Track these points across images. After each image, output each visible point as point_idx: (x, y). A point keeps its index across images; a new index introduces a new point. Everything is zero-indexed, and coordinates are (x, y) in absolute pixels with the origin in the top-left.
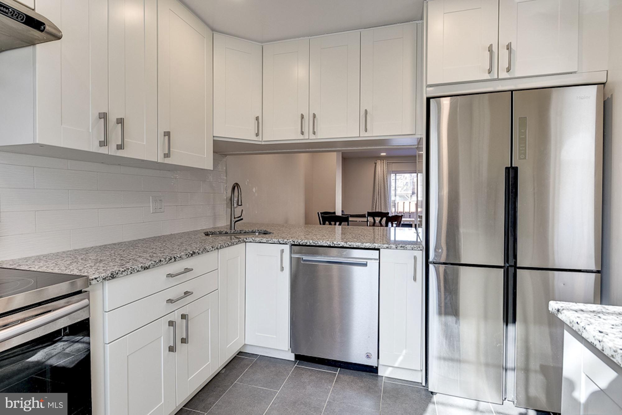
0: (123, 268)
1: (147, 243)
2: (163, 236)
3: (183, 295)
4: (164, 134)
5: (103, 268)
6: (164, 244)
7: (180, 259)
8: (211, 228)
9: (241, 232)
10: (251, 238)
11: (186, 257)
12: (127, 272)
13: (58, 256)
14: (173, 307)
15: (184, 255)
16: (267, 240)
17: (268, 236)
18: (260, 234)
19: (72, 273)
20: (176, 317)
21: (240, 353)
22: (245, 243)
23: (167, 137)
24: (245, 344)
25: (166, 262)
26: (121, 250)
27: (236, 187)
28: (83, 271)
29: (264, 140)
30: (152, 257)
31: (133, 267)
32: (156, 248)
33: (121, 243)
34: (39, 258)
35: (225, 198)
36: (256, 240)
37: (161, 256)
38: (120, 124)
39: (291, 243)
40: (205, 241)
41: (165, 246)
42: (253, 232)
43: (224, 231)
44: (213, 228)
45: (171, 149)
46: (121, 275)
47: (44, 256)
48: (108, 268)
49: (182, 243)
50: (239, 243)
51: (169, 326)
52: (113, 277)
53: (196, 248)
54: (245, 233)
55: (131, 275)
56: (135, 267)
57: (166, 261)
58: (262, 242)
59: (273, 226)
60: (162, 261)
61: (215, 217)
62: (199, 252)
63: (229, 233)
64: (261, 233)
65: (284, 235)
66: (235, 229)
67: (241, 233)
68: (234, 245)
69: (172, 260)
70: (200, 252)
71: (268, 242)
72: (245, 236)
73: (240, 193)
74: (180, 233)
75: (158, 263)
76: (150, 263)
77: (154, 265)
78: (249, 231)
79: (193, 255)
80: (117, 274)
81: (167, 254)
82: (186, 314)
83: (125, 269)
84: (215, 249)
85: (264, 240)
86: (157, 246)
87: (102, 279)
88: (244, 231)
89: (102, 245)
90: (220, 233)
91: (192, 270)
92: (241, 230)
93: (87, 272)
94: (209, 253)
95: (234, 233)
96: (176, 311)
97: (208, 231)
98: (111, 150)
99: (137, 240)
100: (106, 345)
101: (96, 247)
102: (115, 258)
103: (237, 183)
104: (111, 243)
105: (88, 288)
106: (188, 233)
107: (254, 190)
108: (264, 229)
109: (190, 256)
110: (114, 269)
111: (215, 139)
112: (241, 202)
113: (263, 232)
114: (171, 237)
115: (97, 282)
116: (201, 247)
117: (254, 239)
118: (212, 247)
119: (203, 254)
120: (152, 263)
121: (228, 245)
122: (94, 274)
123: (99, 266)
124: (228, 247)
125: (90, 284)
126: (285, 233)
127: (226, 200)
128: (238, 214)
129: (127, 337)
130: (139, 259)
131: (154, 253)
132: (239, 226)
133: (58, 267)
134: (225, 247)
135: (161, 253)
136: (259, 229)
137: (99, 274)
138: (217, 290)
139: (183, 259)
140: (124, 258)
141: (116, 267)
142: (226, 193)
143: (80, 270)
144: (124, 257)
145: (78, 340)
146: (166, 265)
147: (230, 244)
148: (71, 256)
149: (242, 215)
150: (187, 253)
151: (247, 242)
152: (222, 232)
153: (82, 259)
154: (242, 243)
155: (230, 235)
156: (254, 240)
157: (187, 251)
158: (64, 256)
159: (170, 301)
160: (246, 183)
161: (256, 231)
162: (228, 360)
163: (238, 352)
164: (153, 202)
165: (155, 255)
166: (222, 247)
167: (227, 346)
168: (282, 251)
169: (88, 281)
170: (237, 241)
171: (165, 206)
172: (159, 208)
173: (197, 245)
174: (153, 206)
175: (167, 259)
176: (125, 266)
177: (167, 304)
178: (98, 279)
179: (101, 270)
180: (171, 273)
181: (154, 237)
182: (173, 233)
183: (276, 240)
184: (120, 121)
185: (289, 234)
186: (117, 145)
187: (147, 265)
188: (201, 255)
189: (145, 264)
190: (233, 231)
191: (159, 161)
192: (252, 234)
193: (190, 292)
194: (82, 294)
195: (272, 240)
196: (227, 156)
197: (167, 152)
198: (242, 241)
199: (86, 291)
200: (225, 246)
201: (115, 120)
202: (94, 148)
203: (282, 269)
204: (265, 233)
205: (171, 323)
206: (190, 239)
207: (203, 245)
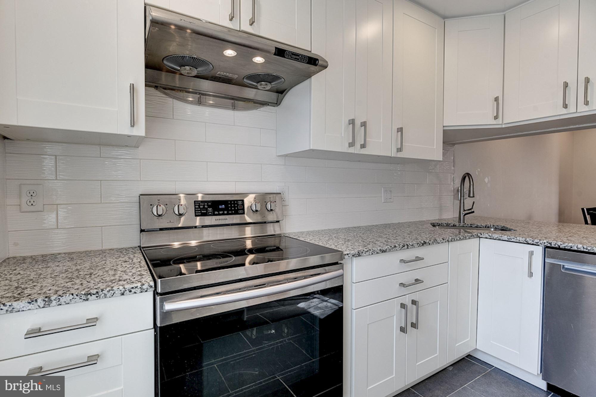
0: (366, 249)
1: (380, 229)
2: (392, 224)
3: (414, 282)
4: (397, 130)
5: (351, 247)
6: (395, 231)
7: (412, 247)
8: (437, 219)
9: (472, 225)
10: (488, 234)
11: (417, 246)
12: (369, 252)
13: (319, 232)
14: (404, 291)
15: (415, 244)
16: (509, 237)
17: (509, 233)
18: (495, 230)
19: (331, 247)
20: (407, 301)
21: (469, 356)
22: (479, 238)
23: (400, 133)
24: (476, 349)
25: (400, 249)
26: (361, 233)
27: (467, 177)
28: (338, 247)
29: (505, 122)
30: (387, 242)
31: (374, 249)
32: (389, 235)
33: (359, 227)
34: (309, 233)
35: (453, 189)
36: (493, 236)
37: (395, 242)
38: (364, 127)
39: (546, 244)
40: (434, 232)
41: (396, 233)
42: (487, 227)
43: (452, 223)
44: (439, 219)
45: (403, 144)
46: (365, 255)
47: (311, 232)
48: (355, 247)
49: (411, 232)
50: (472, 237)
51: (401, 307)
52: (359, 255)
53: (426, 238)
54: (477, 227)
55: (372, 255)
56: (375, 249)
57: (400, 247)
58: (501, 239)
59: (513, 222)
60: (397, 247)
61: (441, 209)
62: (429, 242)
63: (458, 225)
64: (498, 229)
65: (532, 234)
66: (465, 222)
67: (471, 227)
68: (466, 239)
69: (405, 247)
70: (431, 242)
71: (510, 240)
72: (480, 231)
73: (472, 183)
74: (407, 222)
75: (393, 248)
76: (387, 247)
77: (390, 250)
78: (482, 226)
79: (424, 245)
80: (362, 253)
81: (400, 240)
82: (416, 300)
83: (368, 249)
84: (445, 242)
85: (505, 238)
86: (389, 232)
87: (352, 255)
88: (476, 226)
89: (346, 227)
90: (448, 225)
91: (423, 259)
92: (472, 224)
93: (341, 248)
94: (439, 244)
95: (463, 227)
96: (407, 295)
97: (435, 222)
98: (356, 150)
99: (371, 226)
100: (353, 310)
101: (343, 229)
102: (358, 239)
103: (468, 172)
104: (352, 226)
105: (342, 261)
106: (415, 223)
107: (486, 180)
108: (502, 224)
109: (421, 245)
110: (359, 248)
111: (445, 128)
112: (474, 194)
113: (500, 228)
114: (400, 225)
115: (348, 257)
116: (431, 238)
117: (490, 234)
118: (442, 239)
119: (433, 246)
120: (388, 248)
121: (460, 238)
122: (346, 250)
123: (348, 245)
124: (459, 240)
125: (344, 258)
126: (533, 231)
127: (453, 191)
128: (468, 206)
129: (367, 308)
130: (376, 242)
131: (388, 239)
132: (469, 220)
133: (321, 242)
134: (457, 241)
135: (394, 239)
136: (494, 225)
137: (350, 251)
138: (447, 284)
139: (414, 247)
140: (365, 241)
141: (361, 246)
142: (454, 183)
143: (336, 246)
144: (365, 239)
145: (326, 300)
146: (400, 251)
147: (462, 238)
148: (327, 234)
149: (473, 208)
150: (419, 242)
151: (481, 237)
152: (449, 224)
153: (335, 237)
154: (475, 238)
155: (458, 228)
156: (490, 236)
157: (418, 241)
158: (323, 233)
159: (402, 285)
160: (477, 173)
161: (490, 226)
162: (457, 359)
163: (468, 354)
164: (384, 193)
165: (389, 240)
166: (453, 240)
167: (456, 344)
168: (531, 253)
169: (342, 256)
170: (470, 236)
171: (394, 196)
172: (389, 198)
173: (426, 235)
174: (384, 196)
175: (401, 246)
176: (368, 247)
177: (400, 287)
178: (349, 255)
179: (351, 248)
180: (404, 259)
181: (385, 224)
182: (401, 222)
183: (522, 239)
184: (364, 124)
185: (541, 234)
186: (361, 145)
187: (384, 249)
188: (431, 246)
189: (383, 247)
190: (462, 224)
191: (392, 156)
192: (485, 228)
193: (420, 280)
194: (337, 265)
195: (515, 239)
196: (456, 145)
197: (399, 147)
198: (475, 236)
199: (341, 264)
200: (457, 239)
201: (360, 124)
202: (345, 148)
203: (531, 274)
204: (504, 229)
205: (403, 306)
206: (418, 229)
207: (432, 236)
